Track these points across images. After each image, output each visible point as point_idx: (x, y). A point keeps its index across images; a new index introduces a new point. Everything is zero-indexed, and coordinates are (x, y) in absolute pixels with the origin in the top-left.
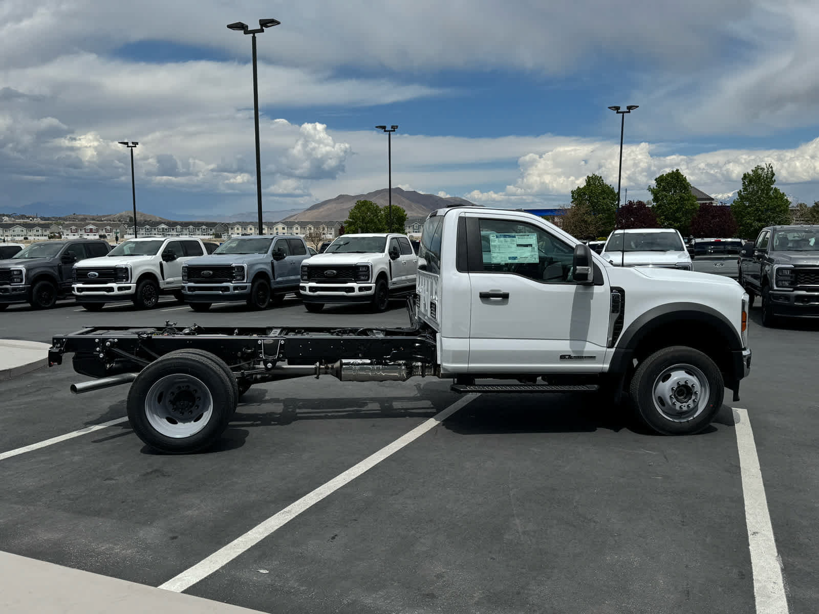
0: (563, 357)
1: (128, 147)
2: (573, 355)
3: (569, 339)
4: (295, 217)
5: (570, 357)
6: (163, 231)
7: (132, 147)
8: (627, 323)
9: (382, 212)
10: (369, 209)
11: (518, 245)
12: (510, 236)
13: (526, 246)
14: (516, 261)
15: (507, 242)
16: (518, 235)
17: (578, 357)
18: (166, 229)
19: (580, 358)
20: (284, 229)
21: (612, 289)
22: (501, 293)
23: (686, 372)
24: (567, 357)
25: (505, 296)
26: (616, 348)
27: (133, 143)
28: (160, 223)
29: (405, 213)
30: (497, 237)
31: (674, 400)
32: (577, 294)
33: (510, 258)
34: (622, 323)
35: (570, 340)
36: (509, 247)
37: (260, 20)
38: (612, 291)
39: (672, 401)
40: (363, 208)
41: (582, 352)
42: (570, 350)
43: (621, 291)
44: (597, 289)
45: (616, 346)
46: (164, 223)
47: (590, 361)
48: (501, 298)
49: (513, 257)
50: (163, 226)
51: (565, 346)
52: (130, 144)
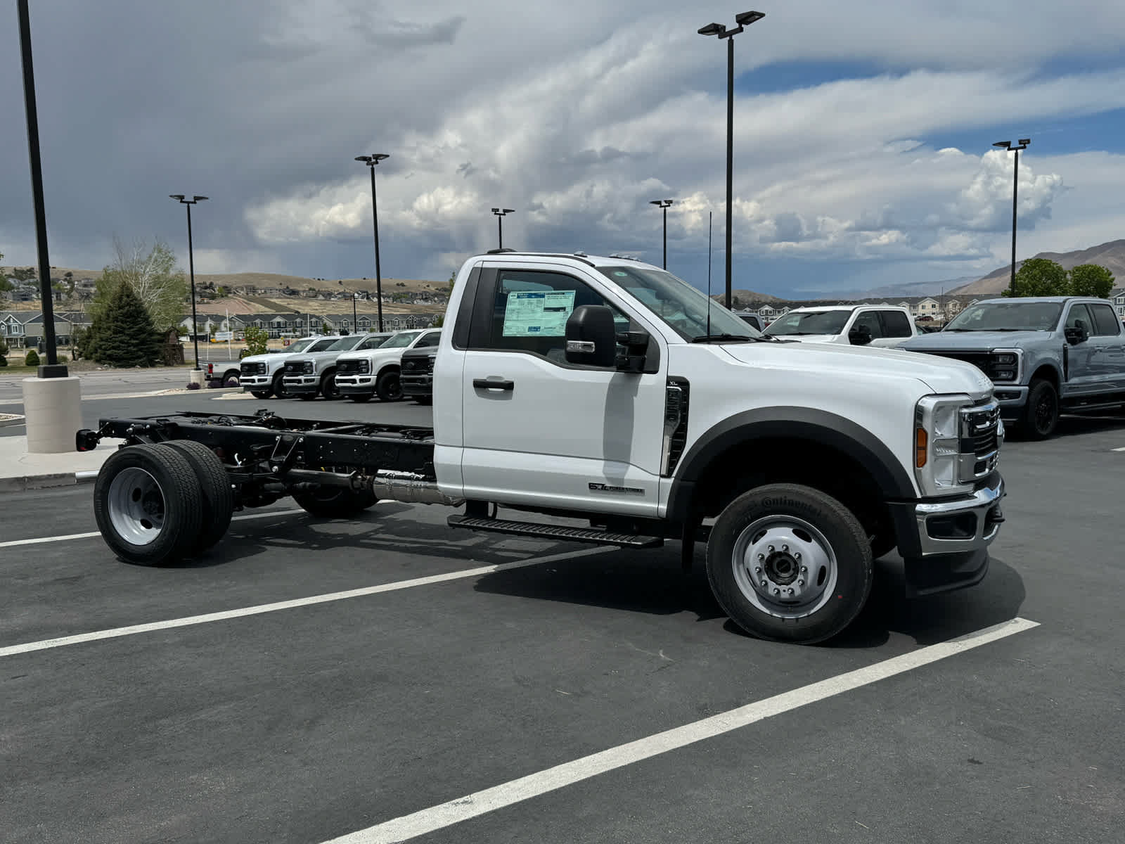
0: (593, 487)
1: (661, 207)
2: (608, 485)
3: (603, 458)
4: (965, 289)
5: (604, 488)
6: (767, 314)
7: (665, 206)
8: (693, 436)
9: (1069, 277)
10: (1043, 272)
11: (547, 309)
12: (537, 296)
13: (557, 310)
14: (537, 334)
15: (531, 303)
16: (548, 294)
17: (617, 488)
18: (770, 312)
19: (619, 490)
20: (934, 306)
21: (670, 380)
22: (502, 381)
23: (794, 532)
24: (600, 487)
25: (509, 386)
26: (675, 478)
27: (666, 202)
28: (764, 304)
29: (1111, 277)
30: (518, 297)
31: (765, 577)
32: (612, 387)
33: (530, 329)
34: (684, 437)
35: (604, 460)
36: (533, 311)
37: (737, 16)
38: (668, 383)
39: (760, 578)
40: (1035, 272)
41: (622, 480)
42: (603, 476)
43: (684, 383)
44: (646, 379)
45: (674, 475)
46: (769, 304)
47: (633, 496)
48: (502, 390)
49: (535, 328)
50: (767, 308)
51: (595, 469)
52: (664, 204)
